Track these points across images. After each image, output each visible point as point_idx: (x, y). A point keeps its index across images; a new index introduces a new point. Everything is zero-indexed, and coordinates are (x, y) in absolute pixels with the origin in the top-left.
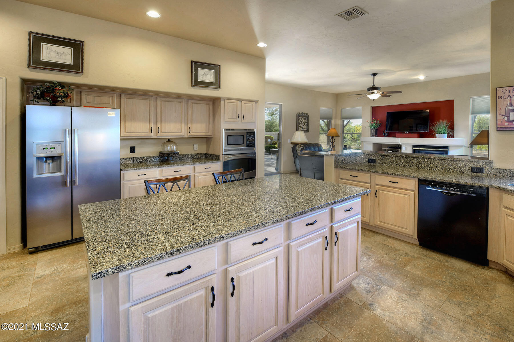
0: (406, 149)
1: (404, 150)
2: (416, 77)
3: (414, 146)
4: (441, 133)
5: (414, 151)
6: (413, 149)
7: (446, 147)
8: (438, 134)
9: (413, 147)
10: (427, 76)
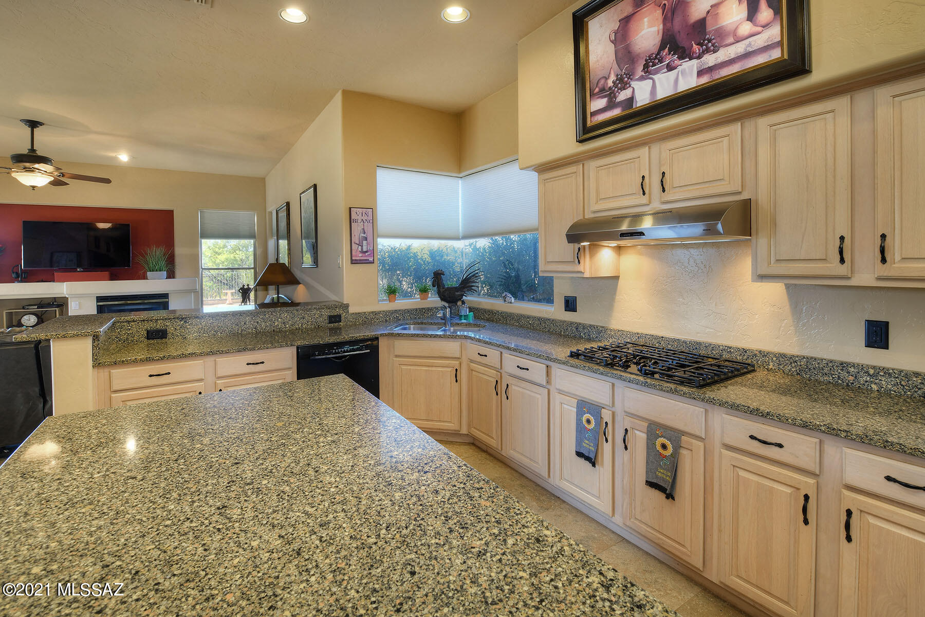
0: (80, 307)
1: (74, 309)
2: (113, 154)
3: (99, 299)
4: (157, 271)
5: (100, 309)
6: (97, 306)
7: (166, 296)
8: (150, 271)
9: (97, 300)
10: (134, 158)
